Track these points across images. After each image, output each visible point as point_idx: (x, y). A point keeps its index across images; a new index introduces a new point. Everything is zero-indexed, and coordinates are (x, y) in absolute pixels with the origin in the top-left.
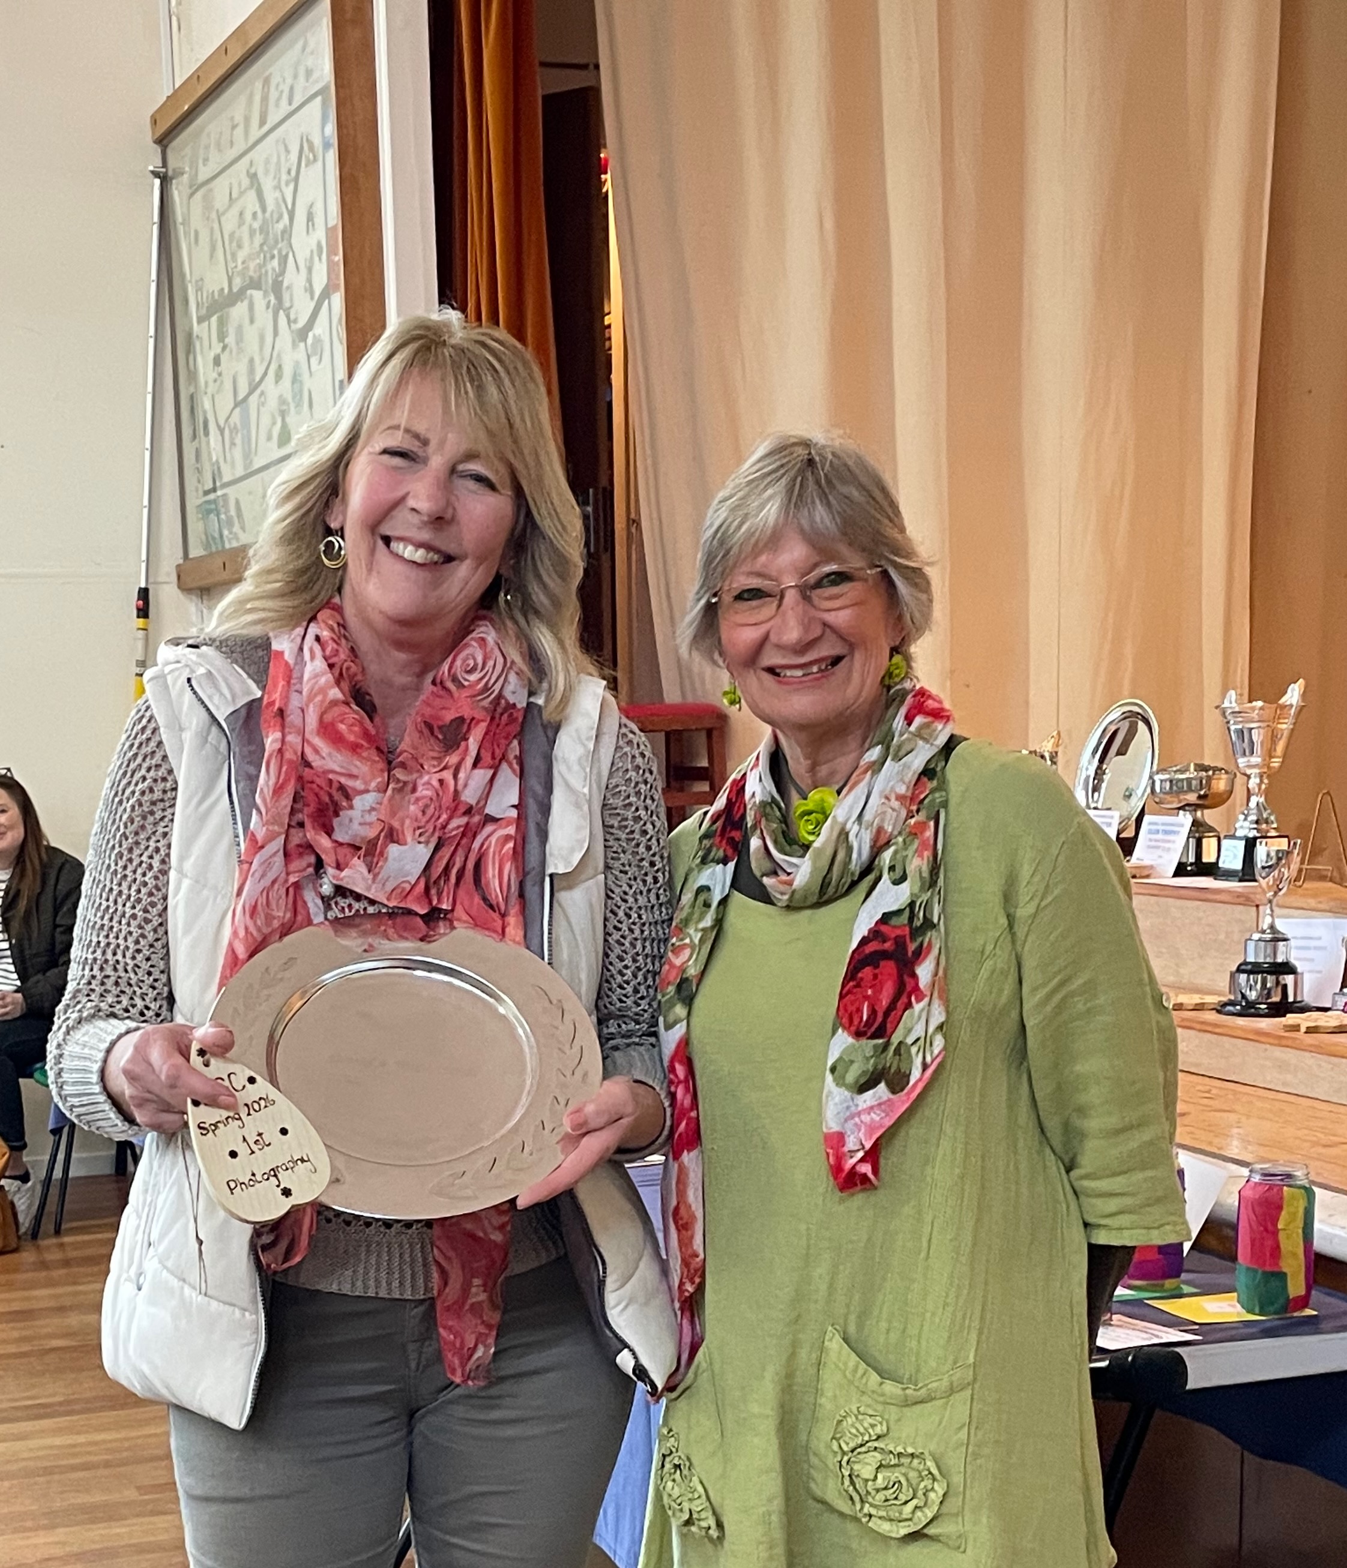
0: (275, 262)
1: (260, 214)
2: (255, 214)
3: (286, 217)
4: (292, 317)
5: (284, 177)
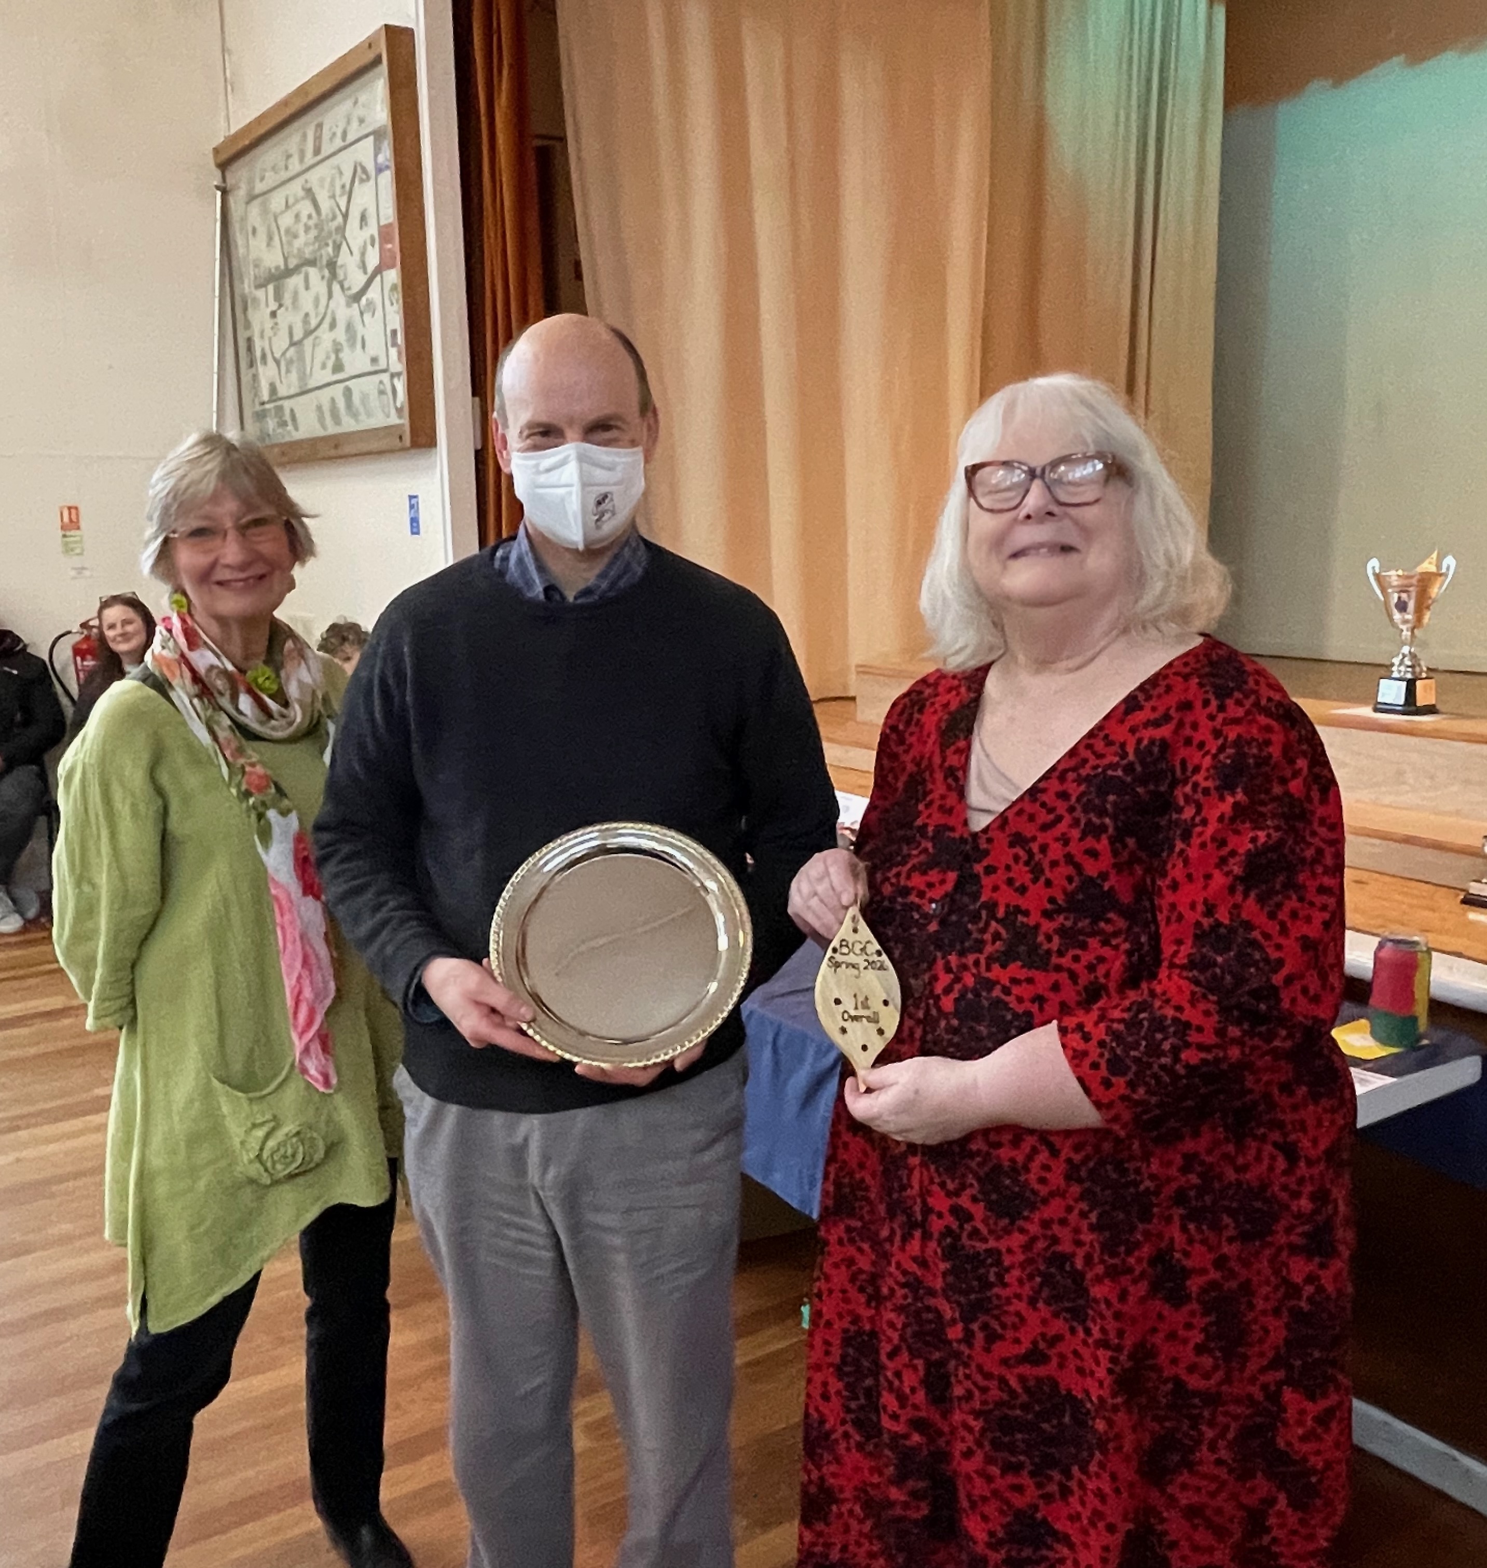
0: (330, 249)
1: (314, 215)
2: (310, 217)
3: (340, 219)
4: (346, 286)
5: (338, 191)
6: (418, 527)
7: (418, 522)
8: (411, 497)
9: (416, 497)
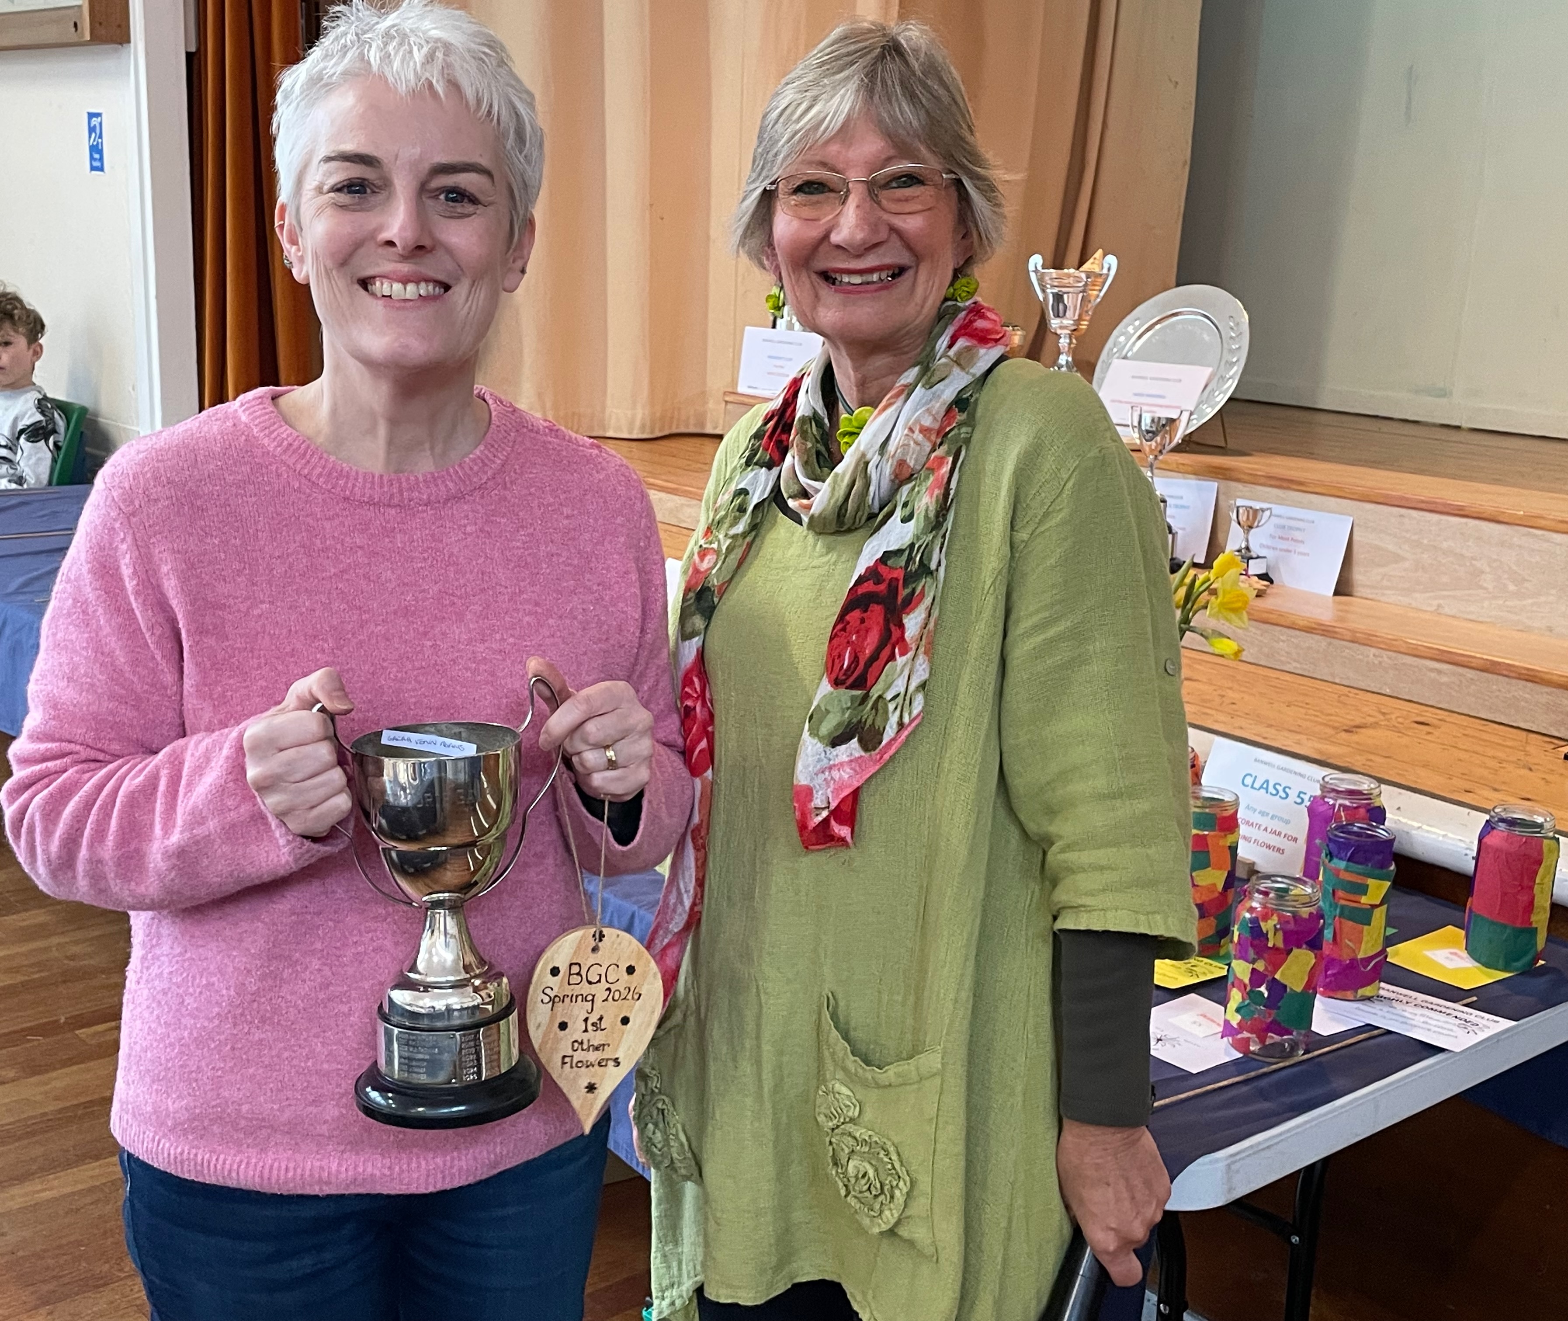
6: (101, 159)
7: (101, 152)
8: (91, 115)
9: (98, 115)
